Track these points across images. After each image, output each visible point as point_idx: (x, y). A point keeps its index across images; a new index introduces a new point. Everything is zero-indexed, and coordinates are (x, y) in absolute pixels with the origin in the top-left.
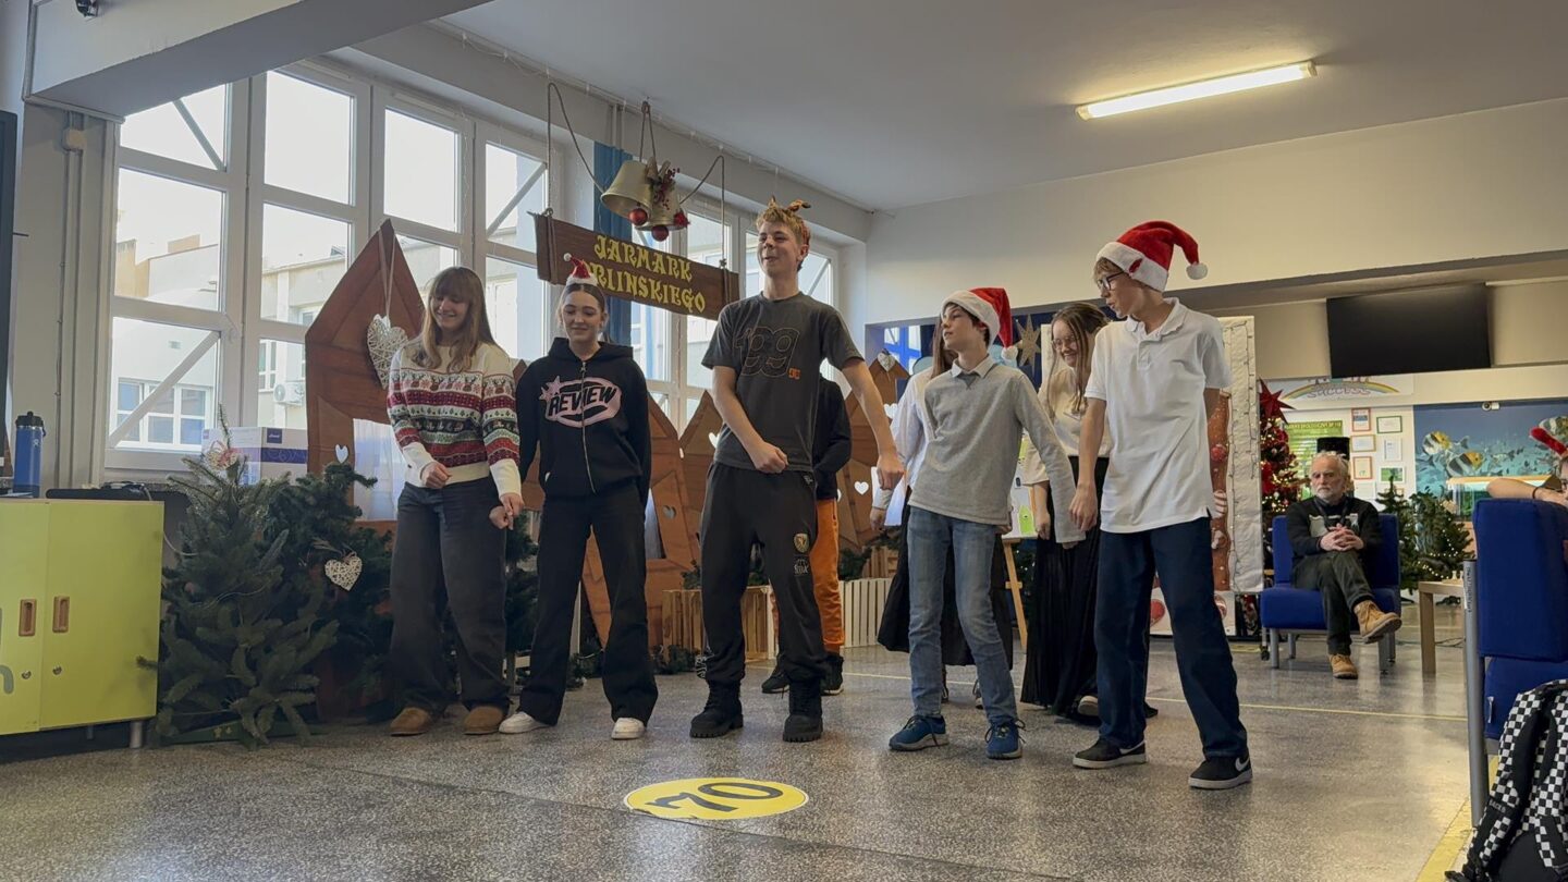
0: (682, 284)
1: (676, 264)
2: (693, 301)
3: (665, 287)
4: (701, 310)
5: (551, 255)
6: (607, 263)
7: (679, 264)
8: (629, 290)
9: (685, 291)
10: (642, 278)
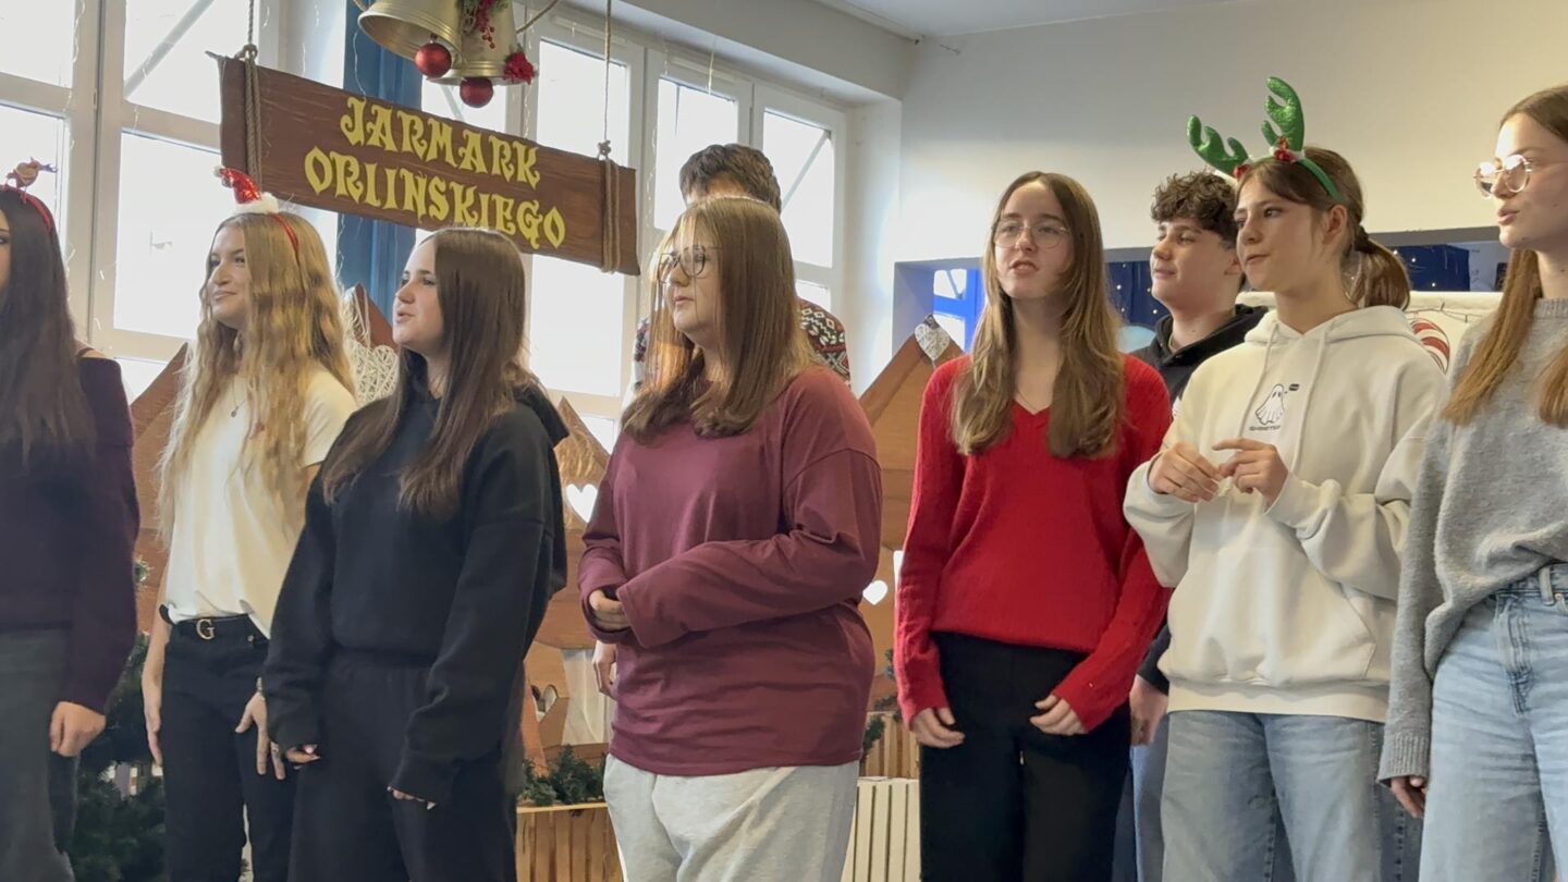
0: (518, 192)
1: (508, 152)
2: (541, 227)
3: (484, 198)
4: (556, 243)
5: (251, 138)
6: (365, 153)
7: (514, 152)
8: (408, 206)
9: (524, 205)
10: (436, 180)
